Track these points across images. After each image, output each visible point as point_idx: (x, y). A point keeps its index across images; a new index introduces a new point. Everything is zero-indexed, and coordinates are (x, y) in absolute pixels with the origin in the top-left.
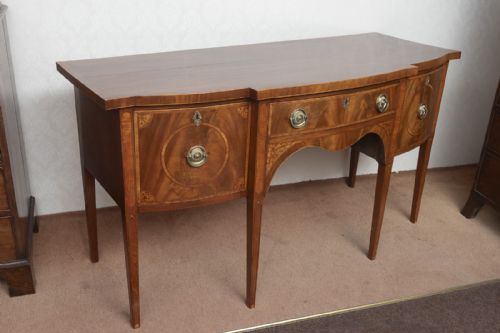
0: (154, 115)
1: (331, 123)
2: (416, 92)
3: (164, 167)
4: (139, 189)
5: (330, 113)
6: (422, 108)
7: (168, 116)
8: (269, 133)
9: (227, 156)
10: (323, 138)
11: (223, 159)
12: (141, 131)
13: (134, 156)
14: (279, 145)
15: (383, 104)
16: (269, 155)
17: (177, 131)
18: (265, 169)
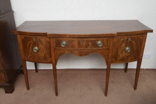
0: (24, 37)
1: (76, 47)
3: (28, 51)
6: (127, 48)
7: (28, 37)
8: (55, 47)
9: (45, 51)
10: (73, 51)
11: (44, 52)
12: (22, 40)
14: (58, 51)
16: (56, 53)
17: (30, 42)
18: (55, 57)
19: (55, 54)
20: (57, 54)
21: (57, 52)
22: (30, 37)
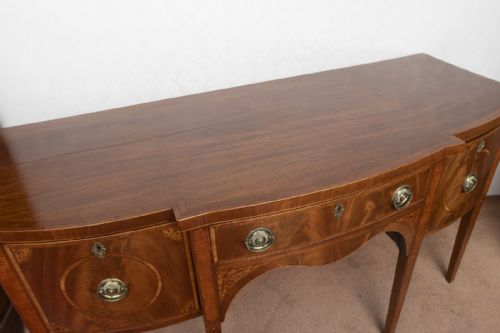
0: (34, 249)
1: (315, 237)
2: (462, 164)
3: (70, 302)
4: (46, 320)
5: (312, 225)
6: (469, 180)
7: (55, 249)
8: (216, 259)
9: (160, 285)
10: (302, 254)
11: (156, 288)
12: (22, 266)
13: (25, 290)
14: (234, 271)
15: (402, 199)
16: (220, 282)
17: (72, 266)
18: (218, 296)
19: (216, 284)
20: (225, 283)
21: (225, 276)
22: (68, 247)
